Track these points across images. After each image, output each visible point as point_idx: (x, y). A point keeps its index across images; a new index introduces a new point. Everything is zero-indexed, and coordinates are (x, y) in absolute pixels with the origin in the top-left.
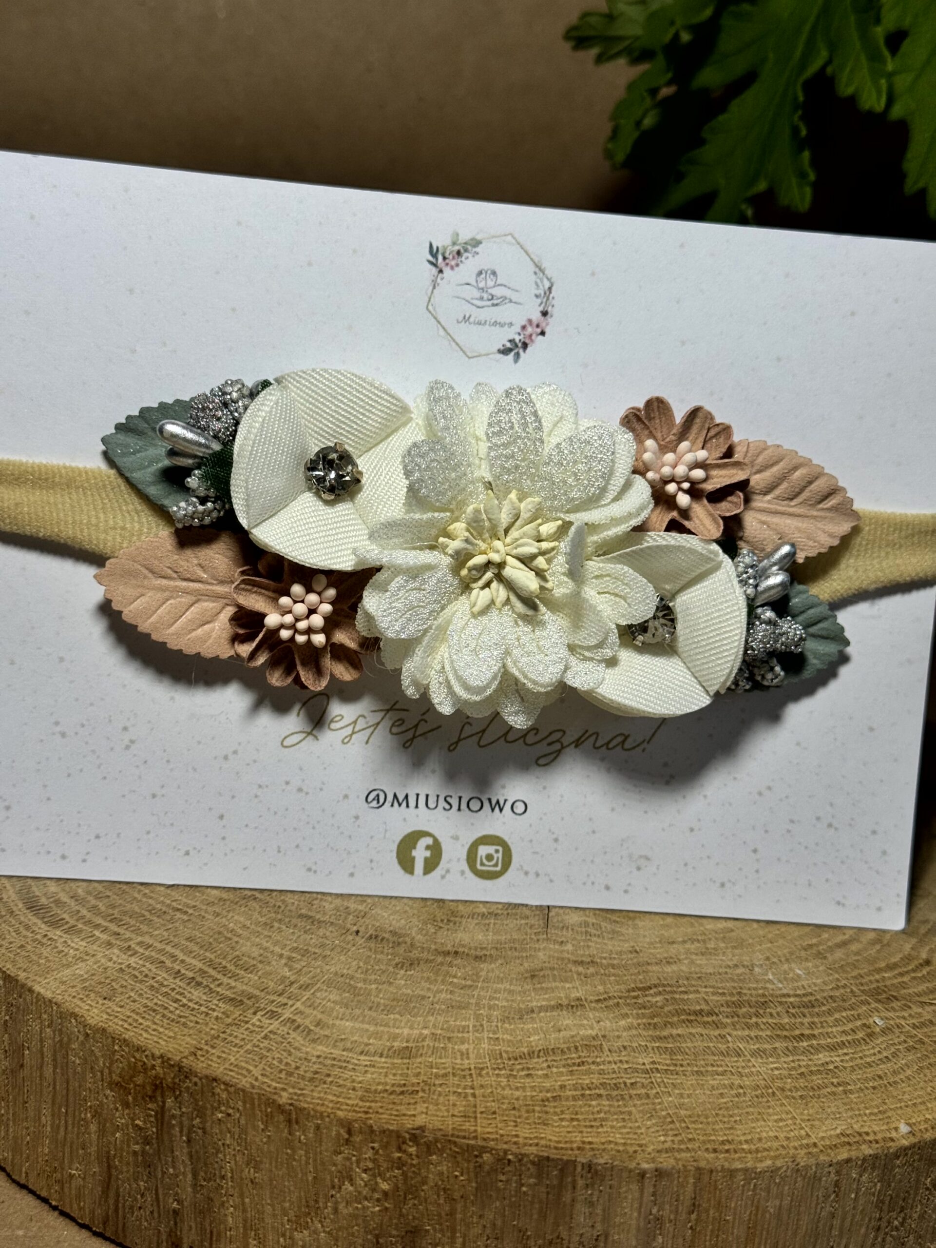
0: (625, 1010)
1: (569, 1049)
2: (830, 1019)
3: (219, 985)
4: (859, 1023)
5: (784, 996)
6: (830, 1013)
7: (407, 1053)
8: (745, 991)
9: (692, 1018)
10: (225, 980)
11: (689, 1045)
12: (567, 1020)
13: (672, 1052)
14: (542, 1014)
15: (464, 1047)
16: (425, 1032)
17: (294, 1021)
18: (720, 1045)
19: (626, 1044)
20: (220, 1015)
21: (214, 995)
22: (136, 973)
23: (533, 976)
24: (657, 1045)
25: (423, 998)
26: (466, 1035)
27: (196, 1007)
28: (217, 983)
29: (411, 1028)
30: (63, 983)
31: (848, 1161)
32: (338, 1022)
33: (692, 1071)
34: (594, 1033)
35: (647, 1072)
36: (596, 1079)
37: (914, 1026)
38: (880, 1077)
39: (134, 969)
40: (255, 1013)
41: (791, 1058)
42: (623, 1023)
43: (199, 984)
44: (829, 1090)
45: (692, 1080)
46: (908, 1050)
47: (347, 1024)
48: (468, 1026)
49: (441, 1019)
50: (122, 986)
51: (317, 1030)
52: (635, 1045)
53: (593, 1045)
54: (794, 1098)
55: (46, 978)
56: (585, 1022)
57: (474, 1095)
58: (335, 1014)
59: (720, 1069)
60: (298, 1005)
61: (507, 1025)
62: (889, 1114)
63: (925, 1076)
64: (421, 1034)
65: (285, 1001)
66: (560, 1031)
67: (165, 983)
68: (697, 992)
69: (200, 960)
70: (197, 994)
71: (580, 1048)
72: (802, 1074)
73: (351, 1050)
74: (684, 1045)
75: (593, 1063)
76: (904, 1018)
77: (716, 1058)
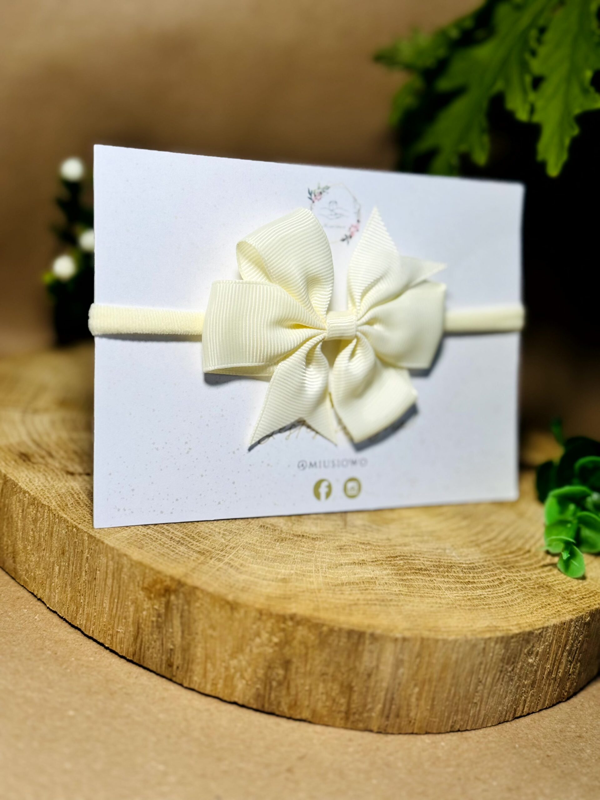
0: (385, 566)
1: (360, 582)
2: (482, 575)
3: (192, 545)
4: (496, 578)
5: (460, 563)
6: (482, 572)
7: (284, 580)
8: (441, 560)
9: (417, 571)
10: (195, 543)
11: (416, 584)
12: (358, 569)
13: (408, 587)
14: (346, 566)
15: (311, 580)
16: (292, 572)
17: (230, 563)
18: (431, 585)
19: (386, 582)
20: (195, 559)
21: (190, 549)
22: (152, 537)
23: (341, 549)
24: (401, 583)
25: (290, 556)
26: (311, 574)
27: (183, 554)
28: (191, 544)
29: (285, 569)
30: (118, 540)
31: (490, 639)
32: (250, 565)
33: (418, 596)
34: (371, 576)
35: (397, 595)
36: (373, 597)
37: (522, 580)
38: (505, 602)
39: (150, 535)
40: (211, 559)
41: (464, 592)
42: (385, 572)
43: (182, 544)
44: (481, 607)
45: (417, 600)
46: (519, 591)
47: (255, 566)
48: (312, 570)
49: (299, 566)
50: (146, 543)
51: (241, 568)
52: (391, 582)
53: (372, 581)
54: (465, 609)
55: (109, 537)
56: (367, 571)
57: (318, 601)
58: (248, 561)
59: (431, 595)
60: (231, 556)
61: (330, 571)
62: (510, 619)
63: (526, 603)
64: (290, 573)
65: (224, 554)
66: (355, 574)
67: (166, 542)
68: (419, 560)
69: (181, 533)
70: (182, 548)
71: (365, 583)
72: (469, 599)
73: (258, 578)
74: (414, 584)
75: (372, 589)
76: (517, 576)
77: (429, 590)
